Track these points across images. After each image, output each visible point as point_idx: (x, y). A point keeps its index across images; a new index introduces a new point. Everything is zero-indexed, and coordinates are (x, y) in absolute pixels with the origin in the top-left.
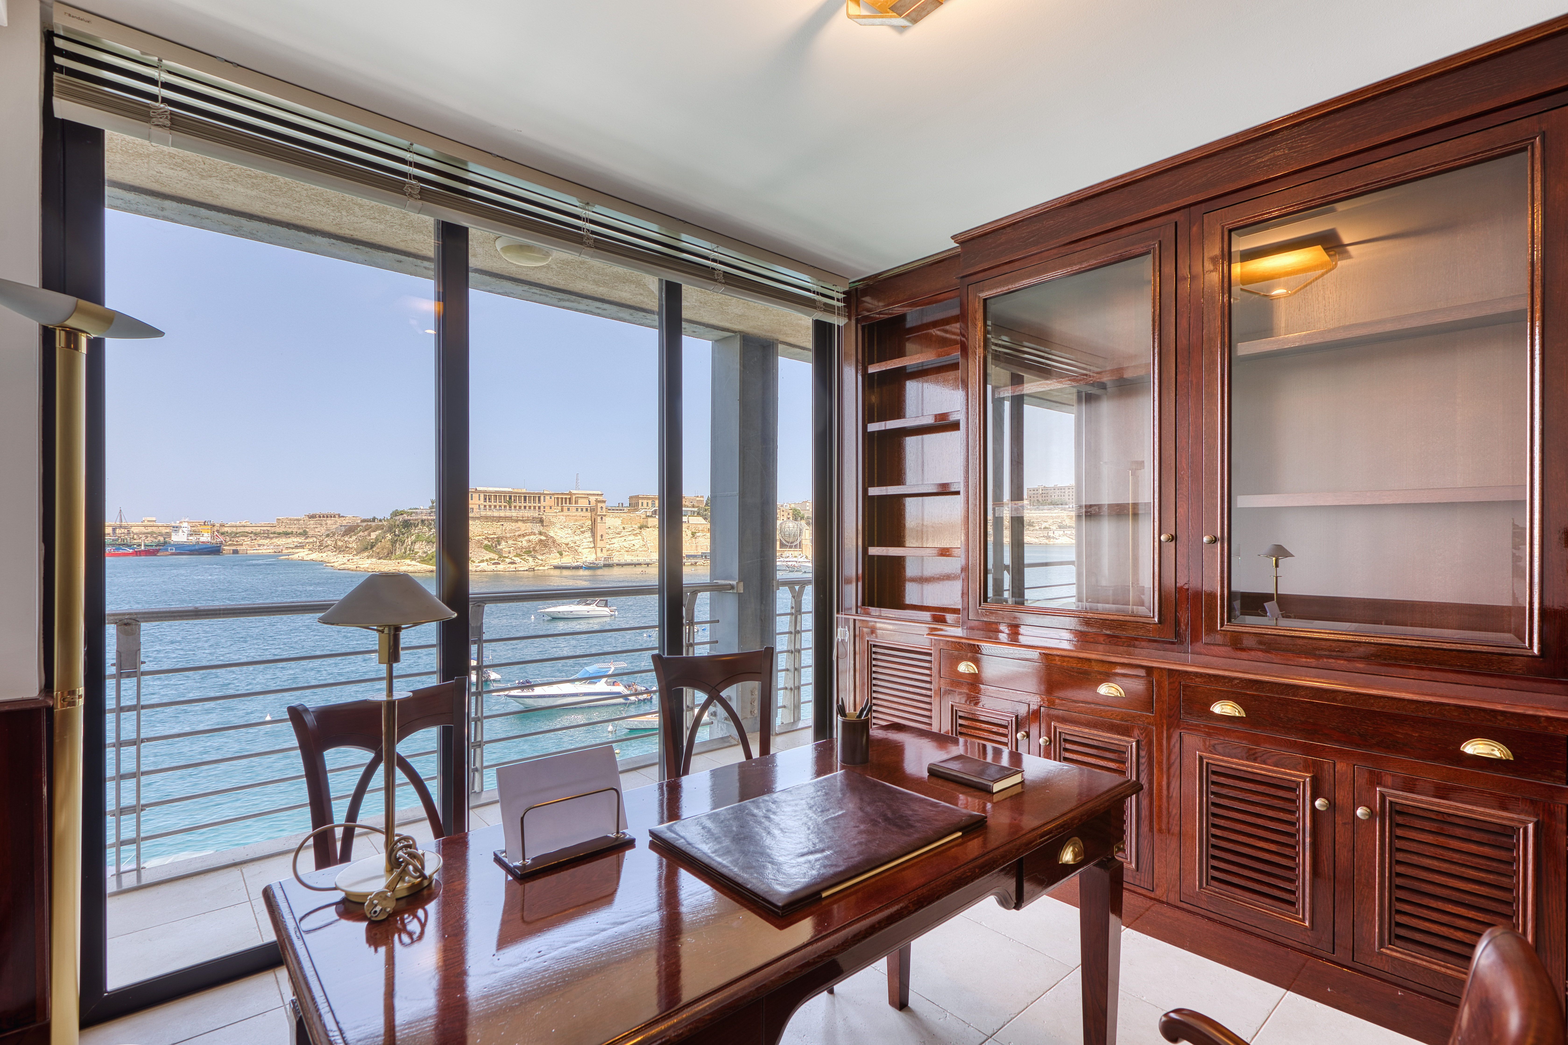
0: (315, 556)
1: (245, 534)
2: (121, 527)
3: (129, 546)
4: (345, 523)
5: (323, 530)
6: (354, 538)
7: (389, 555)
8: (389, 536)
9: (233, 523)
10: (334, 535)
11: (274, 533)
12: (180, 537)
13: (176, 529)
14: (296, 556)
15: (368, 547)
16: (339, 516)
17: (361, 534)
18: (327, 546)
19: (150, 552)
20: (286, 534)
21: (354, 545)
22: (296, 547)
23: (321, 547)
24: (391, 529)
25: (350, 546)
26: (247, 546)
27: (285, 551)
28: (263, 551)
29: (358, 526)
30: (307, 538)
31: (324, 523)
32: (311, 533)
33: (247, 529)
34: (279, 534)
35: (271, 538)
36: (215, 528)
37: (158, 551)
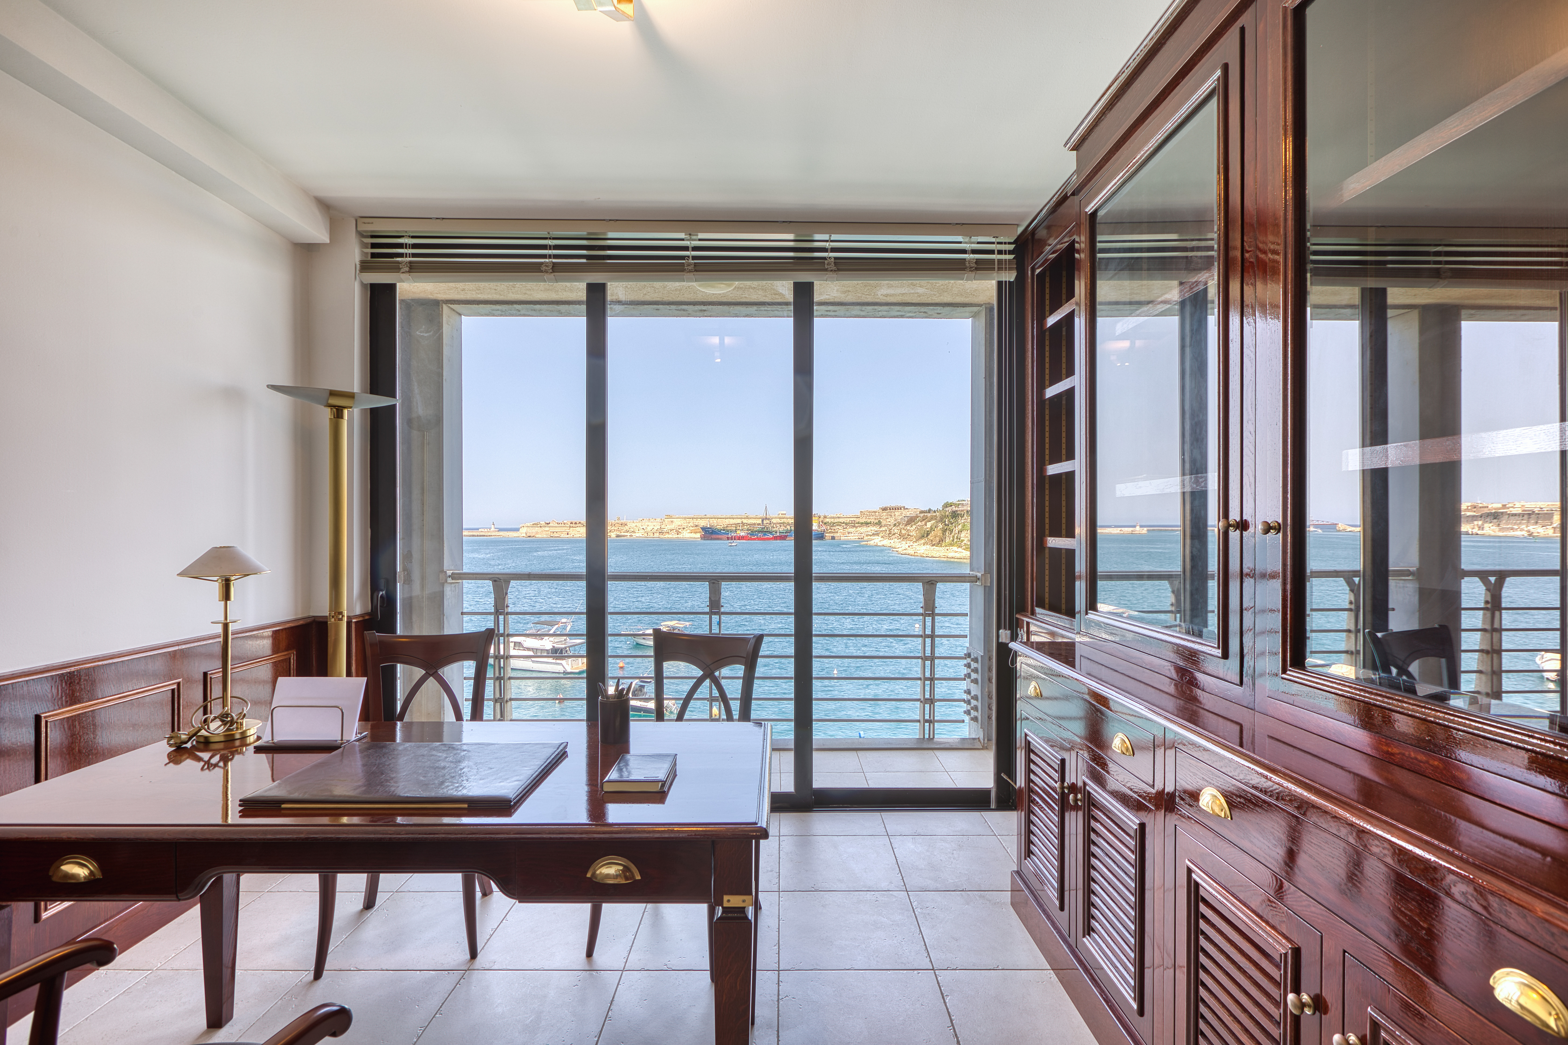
0: (886, 542)
1: (839, 524)
2: (766, 519)
3: (770, 533)
4: (909, 514)
5: (892, 521)
6: (914, 527)
7: (940, 542)
8: (941, 526)
9: (832, 515)
10: (899, 524)
11: (858, 523)
14: (871, 543)
15: (924, 535)
16: (905, 509)
17: (920, 523)
18: (894, 534)
19: (783, 537)
20: (867, 524)
21: (914, 533)
22: (874, 534)
23: (890, 535)
24: (942, 520)
25: (911, 534)
26: (841, 534)
27: (866, 538)
28: (852, 537)
29: (918, 517)
30: (881, 527)
31: (893, 514)
32: (884, 523)
33: (841, 520)
34: (862, 523)
35: (857, 527)
36: (821, 519)
37: (786, 536)
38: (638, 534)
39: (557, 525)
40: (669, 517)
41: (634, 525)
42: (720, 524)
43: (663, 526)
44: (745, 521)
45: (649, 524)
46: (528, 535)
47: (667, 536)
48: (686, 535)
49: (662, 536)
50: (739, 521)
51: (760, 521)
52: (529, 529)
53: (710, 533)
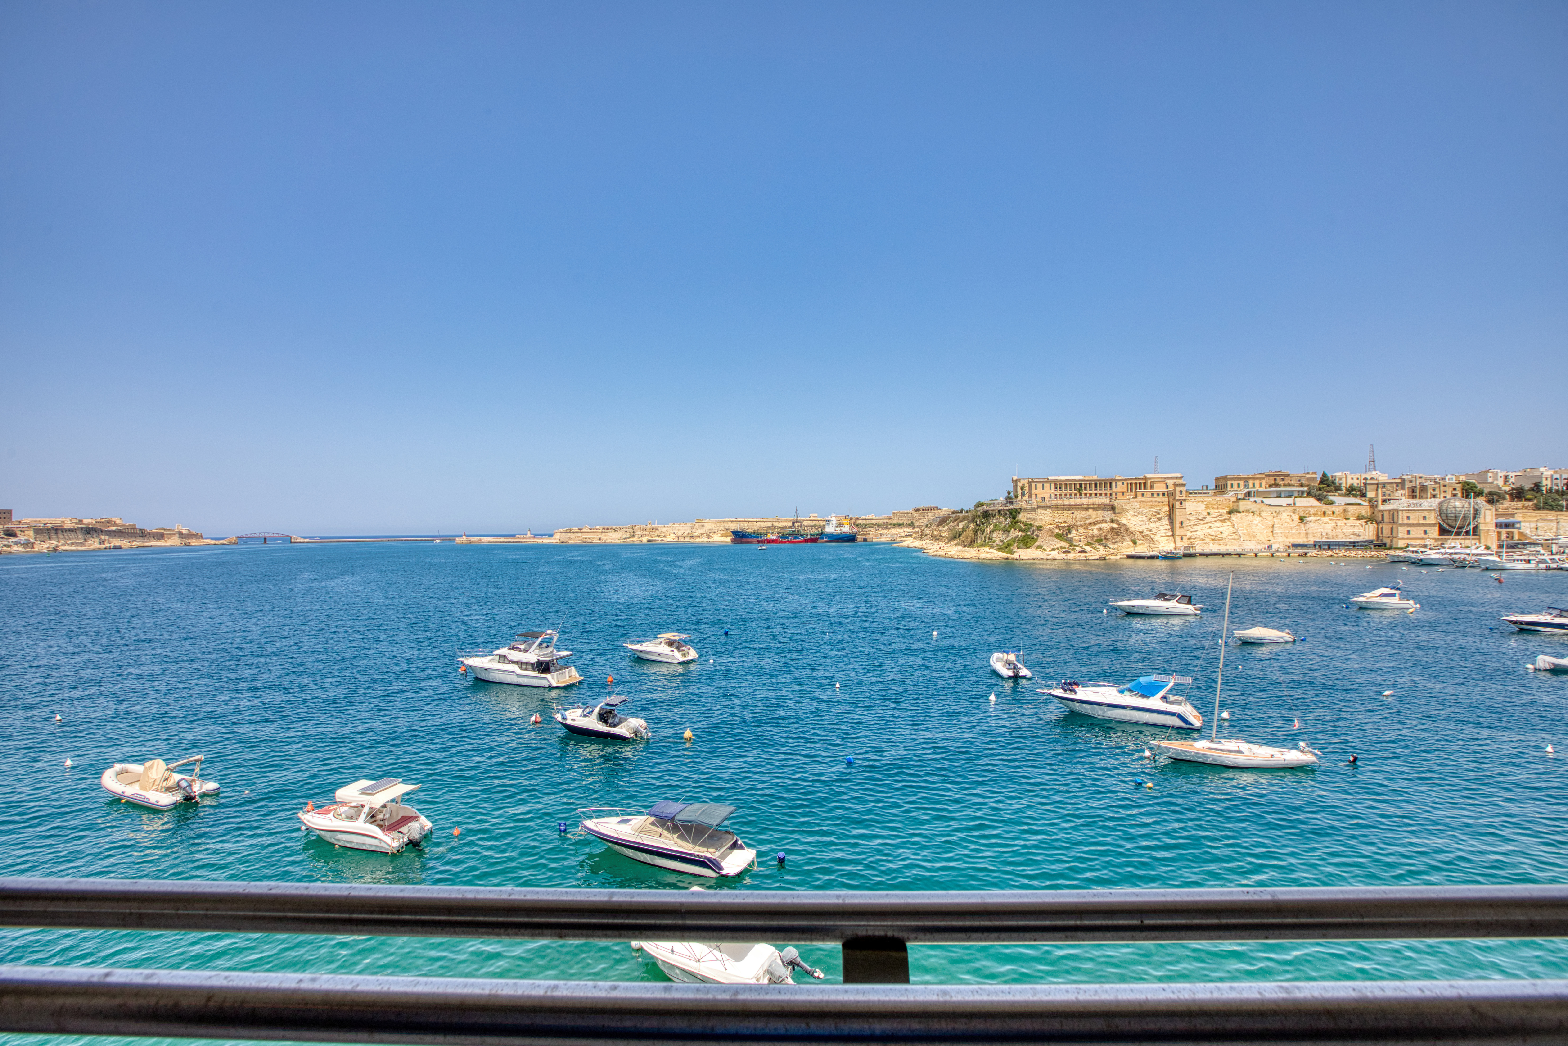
0: (918, 544)
1: (872, 526)
2: (797, 521)
3: (801, 536)
4: (941, 515)
5: (925, 521)
6: (946, 527)
7: (972, 543)
8: (972, 526)
9: (864, 517)
10: (932, 525)
11: (891, 524)
12: (830, 529)
13: (828, 521)
14: (903, 544)
15: (956, 536)
16: (938, 509)
17: (952, 524)
18: (926, 535)
19: (813, 540)
20: (899, 525)
21: (945, 534)
22: (906, 536)
23: (922, 536)
24: (973, 520)
25: (943, 535)
26: (873, 536)
27: (898, 540)
28: (884, 539)
29: (950, 518)
30: (913, 528)
31: (926, 515)
32: (916, 524)
33: (874, 522)
34: (894, 525)
35: (889, 529)
36: (853, 521)
37: (818, 539)
38: (670, 539)
39: (589, 530)
40: (699, 520)
41: (665, 529)
42: (749, 527)
43: (694, 531)
44: (776, 524)
45: (680, 529)
46: (562, 541)
47: (698, 540)
48: (717, 539)
49: (693, 541)
50: (770, 524)
51: (790, 524)
52: (562, 535)
53: (740, 537)
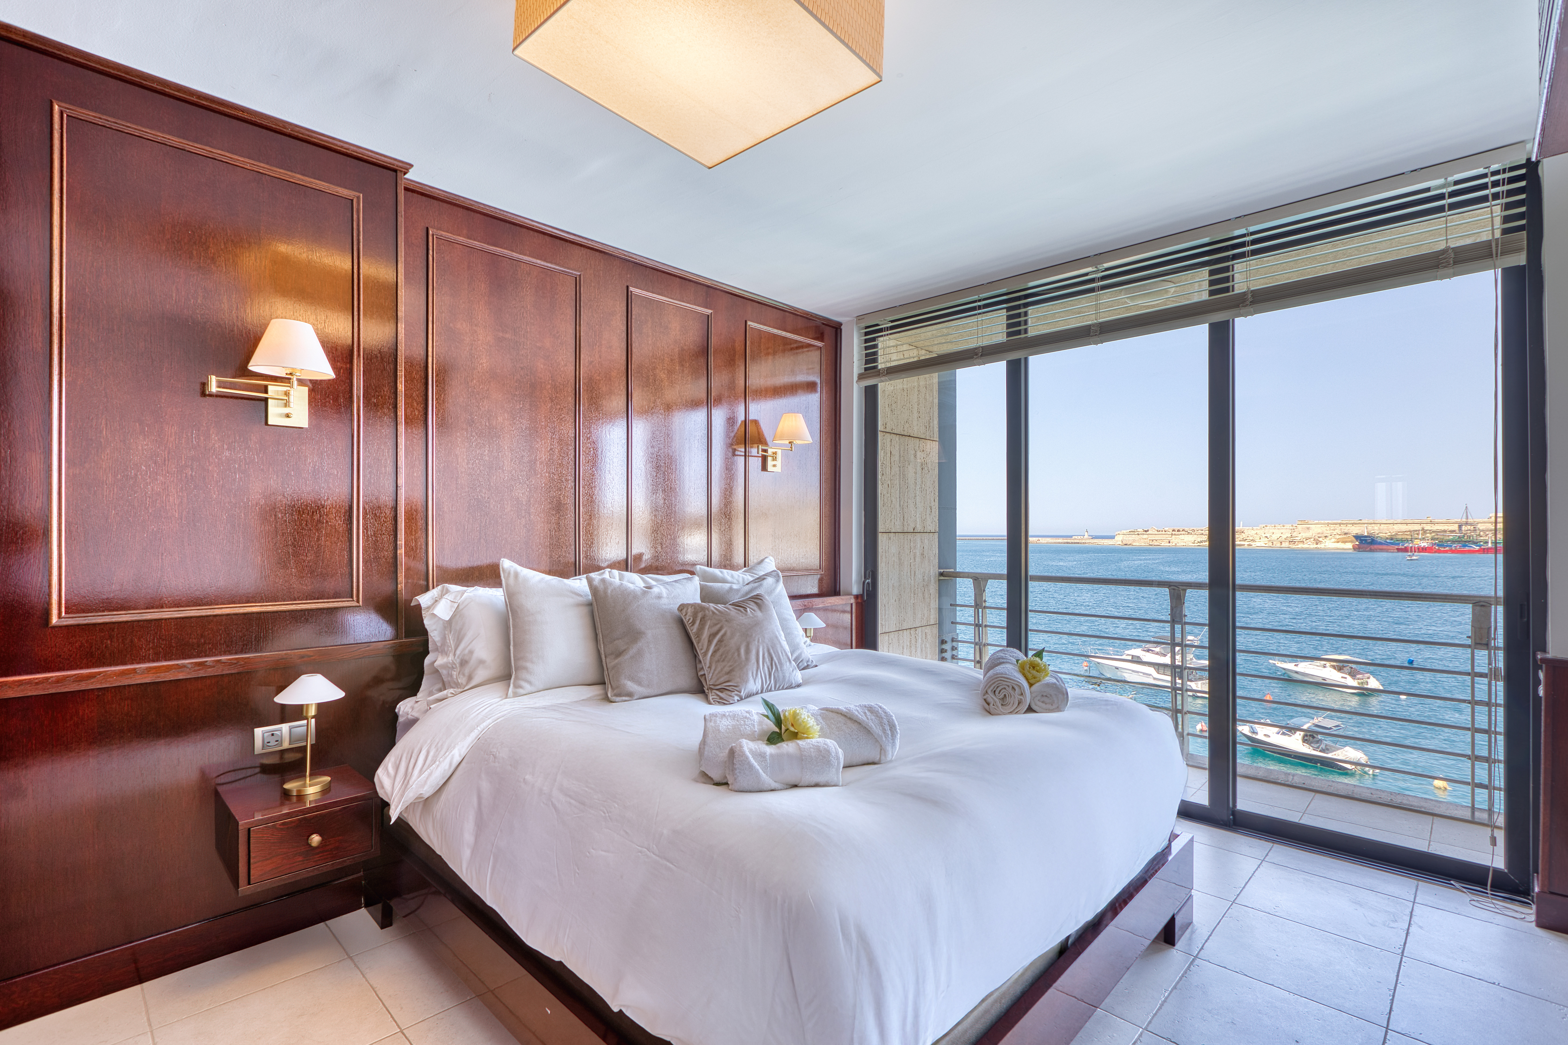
38: (1260, 544)
39: (1156, 532)
40: (1303, 522)
41: (1253, 532)
42: (1382, 531)
43: (1294, 534)
44: (1427, 527)
45: (1274, 531)
46: (1125, 542)
47: (1300, 546)
48: (1330, 544)
49: (1293, 546)
50: (1417, 527)
51: (1455, 527)
52: (1125, 536)
53: (1366, 543)
